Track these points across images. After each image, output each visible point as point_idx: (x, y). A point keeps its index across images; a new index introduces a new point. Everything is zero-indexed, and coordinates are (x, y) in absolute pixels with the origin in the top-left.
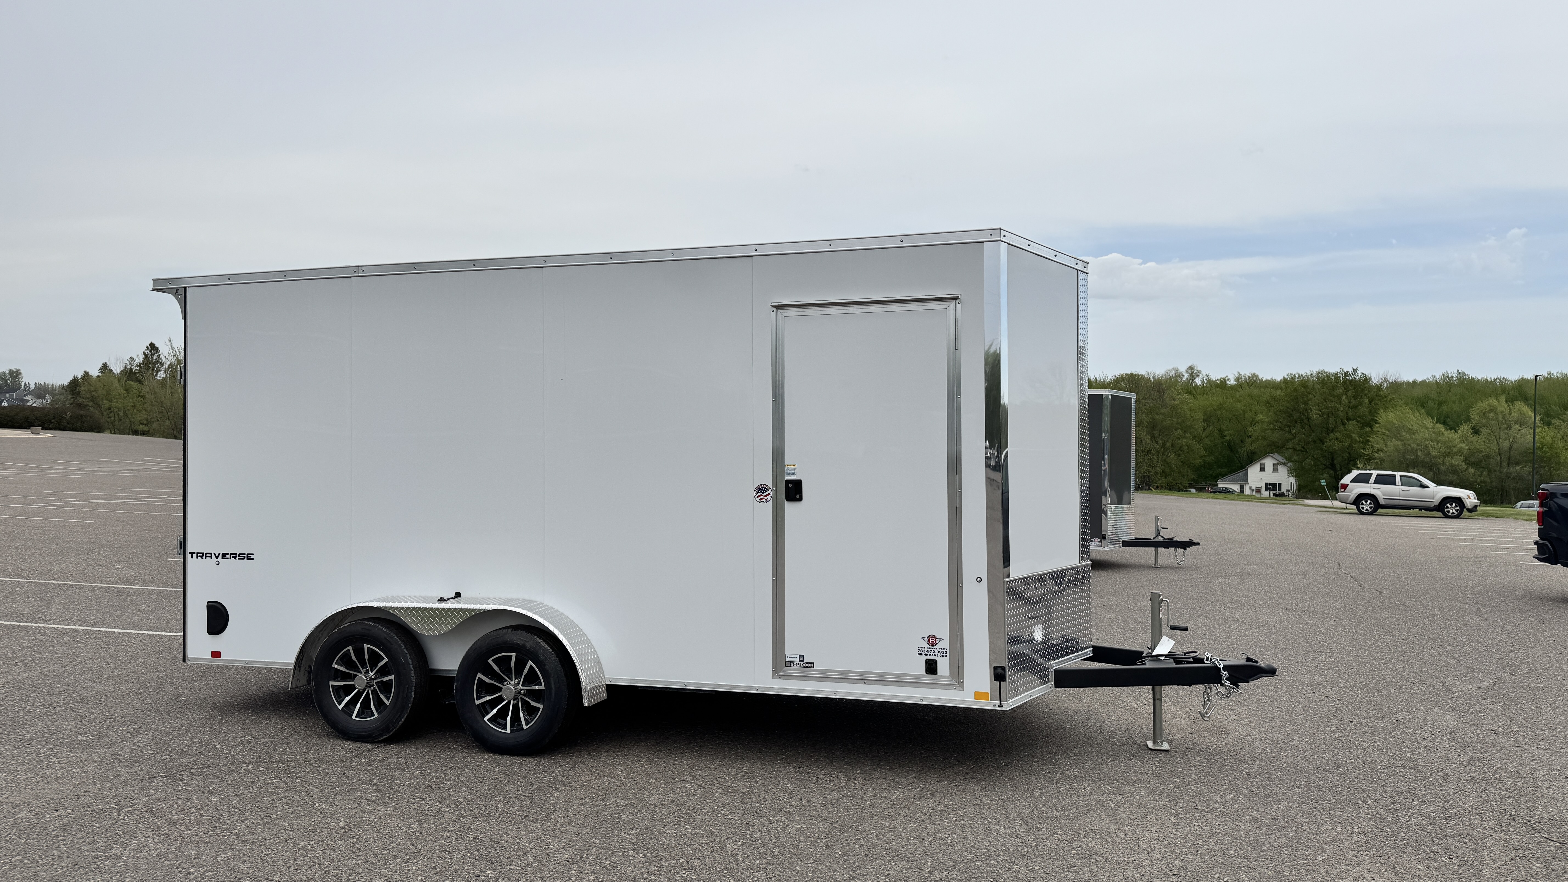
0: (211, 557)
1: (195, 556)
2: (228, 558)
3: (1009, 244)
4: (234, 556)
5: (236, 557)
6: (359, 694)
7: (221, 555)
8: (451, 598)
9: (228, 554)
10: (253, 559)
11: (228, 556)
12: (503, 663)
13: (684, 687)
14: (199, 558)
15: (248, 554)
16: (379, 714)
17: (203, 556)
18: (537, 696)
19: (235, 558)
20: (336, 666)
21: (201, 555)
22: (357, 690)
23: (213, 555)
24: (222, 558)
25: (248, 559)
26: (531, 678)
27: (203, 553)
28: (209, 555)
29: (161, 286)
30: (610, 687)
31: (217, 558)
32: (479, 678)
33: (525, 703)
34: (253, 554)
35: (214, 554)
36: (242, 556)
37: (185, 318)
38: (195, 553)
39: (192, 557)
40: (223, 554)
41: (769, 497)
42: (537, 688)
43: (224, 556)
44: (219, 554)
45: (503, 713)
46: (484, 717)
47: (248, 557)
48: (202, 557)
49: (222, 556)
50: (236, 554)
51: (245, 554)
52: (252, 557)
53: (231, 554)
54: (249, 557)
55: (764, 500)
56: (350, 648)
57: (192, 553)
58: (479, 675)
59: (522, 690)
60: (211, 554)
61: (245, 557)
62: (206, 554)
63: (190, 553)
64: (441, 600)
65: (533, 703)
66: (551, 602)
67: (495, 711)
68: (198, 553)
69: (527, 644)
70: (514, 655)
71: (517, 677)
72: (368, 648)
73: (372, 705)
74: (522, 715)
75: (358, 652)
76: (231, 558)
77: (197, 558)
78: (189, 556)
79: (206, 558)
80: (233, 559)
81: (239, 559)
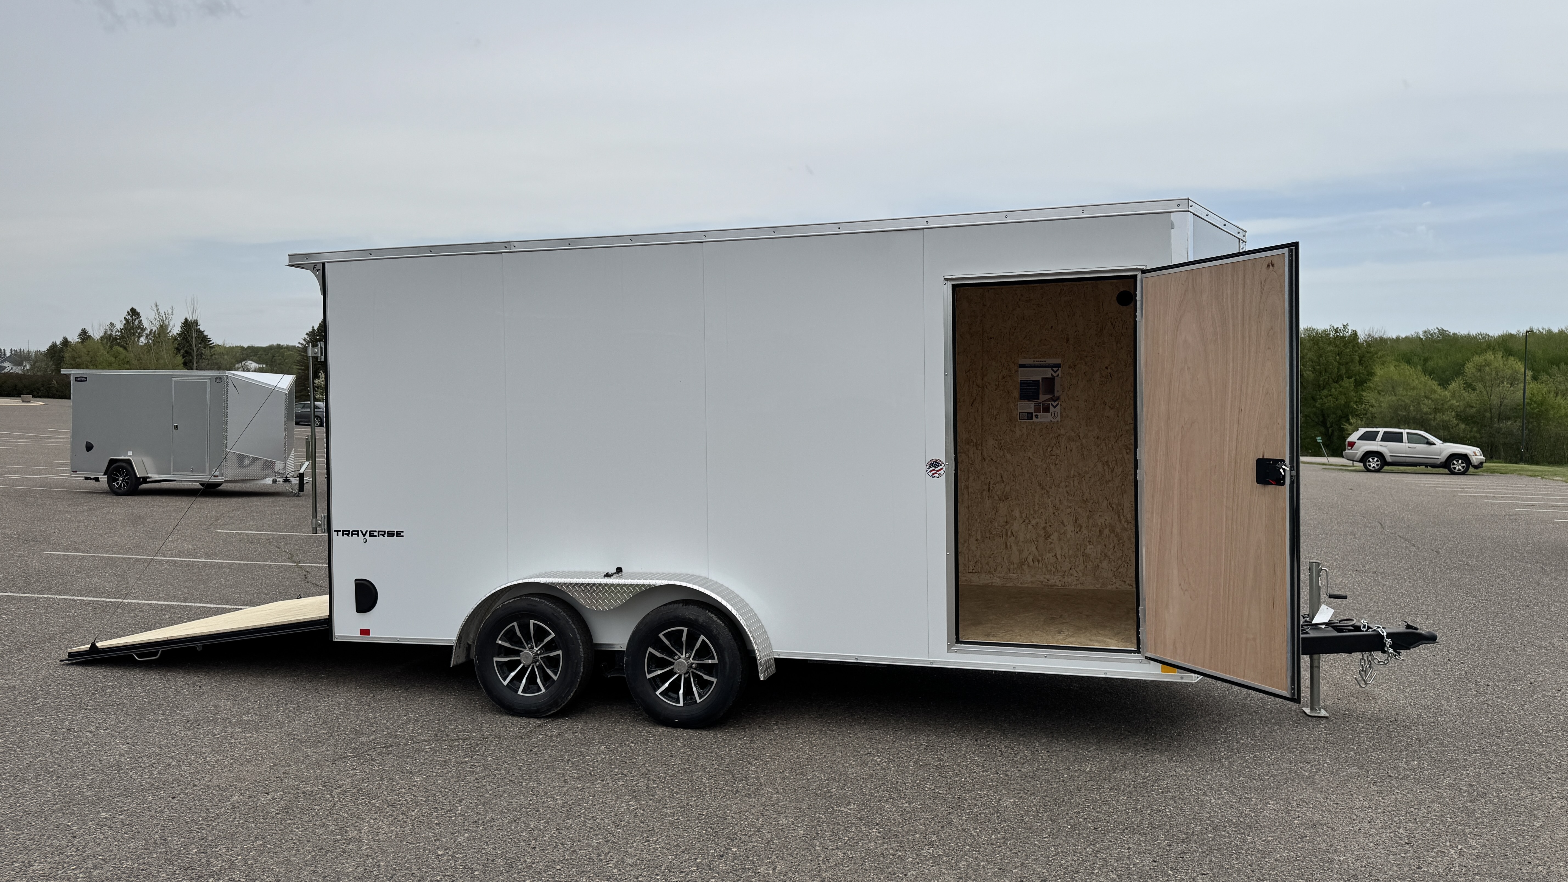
0: (358, 535)
1: (340, 533)
2: (376, 536)
3: (1194, 214)
4: (382, 533)
5: (385, 534)
6: (524, 670)
7: (368, 533)
8: (614, 574)
9: (376, 531)
10: (403, 536)
11: (376, 534)
12: (675, 637)
13: (855, 661)
14: (345, 536)
15: (397, 532)
16: (546, 689)
17: (349, 534)
18: (709, 670)
19: (383, 535)
20: (500, 642)
21: (347, 533)
22: (522, 665)
23: (360, 533)
24: (370, 536)
25: (397, 536)
26: (703, 652)
27: (349, 531)
28: (356, 533)
29: (298, 261)
30: (778, 661)
31: (364, 535)
32: (650, 652)
33: (697, 677)
34: (403, 532)
35: (361, 531)
36: (391, 534)
37: (324, 293)
38: (340, 531)
39: (338, 535)
40: (370, 532)
41: (942, 472)
42: (710, 662)
43: (371, 534)
44: (367, 531)
45: (675, 687)
46: (656, 691)
47: (397, 534)
48: (348, 535)
49: (370, 534)
50: (385, 532)
51: (394, 531)
52: (402, 534)
53: (379, 532)
54: (399, 534)
55: (937, 475)
56: (515, 624)
57: (337, 531)
58: (650, 649)
59: (693, 663)
60: (358, 531)
61: (394, 534)
62: (353, 531)
63: (335, 531)
64: (607, 575)
65: (706, 677)
66: (716, 576)
67: (667, 685)
68: (343, 531)
69: (699, 618)
70: (685, 629)
71: (688, 651)
72: (534, 623)
73: (538, 680)
74: (695, 689)
75: (524, 628)
76: (379, 536)
77: (343, 536)
78: (335, 534)
79: (352, 536)
80: (381, 536)
81: (388, 536)
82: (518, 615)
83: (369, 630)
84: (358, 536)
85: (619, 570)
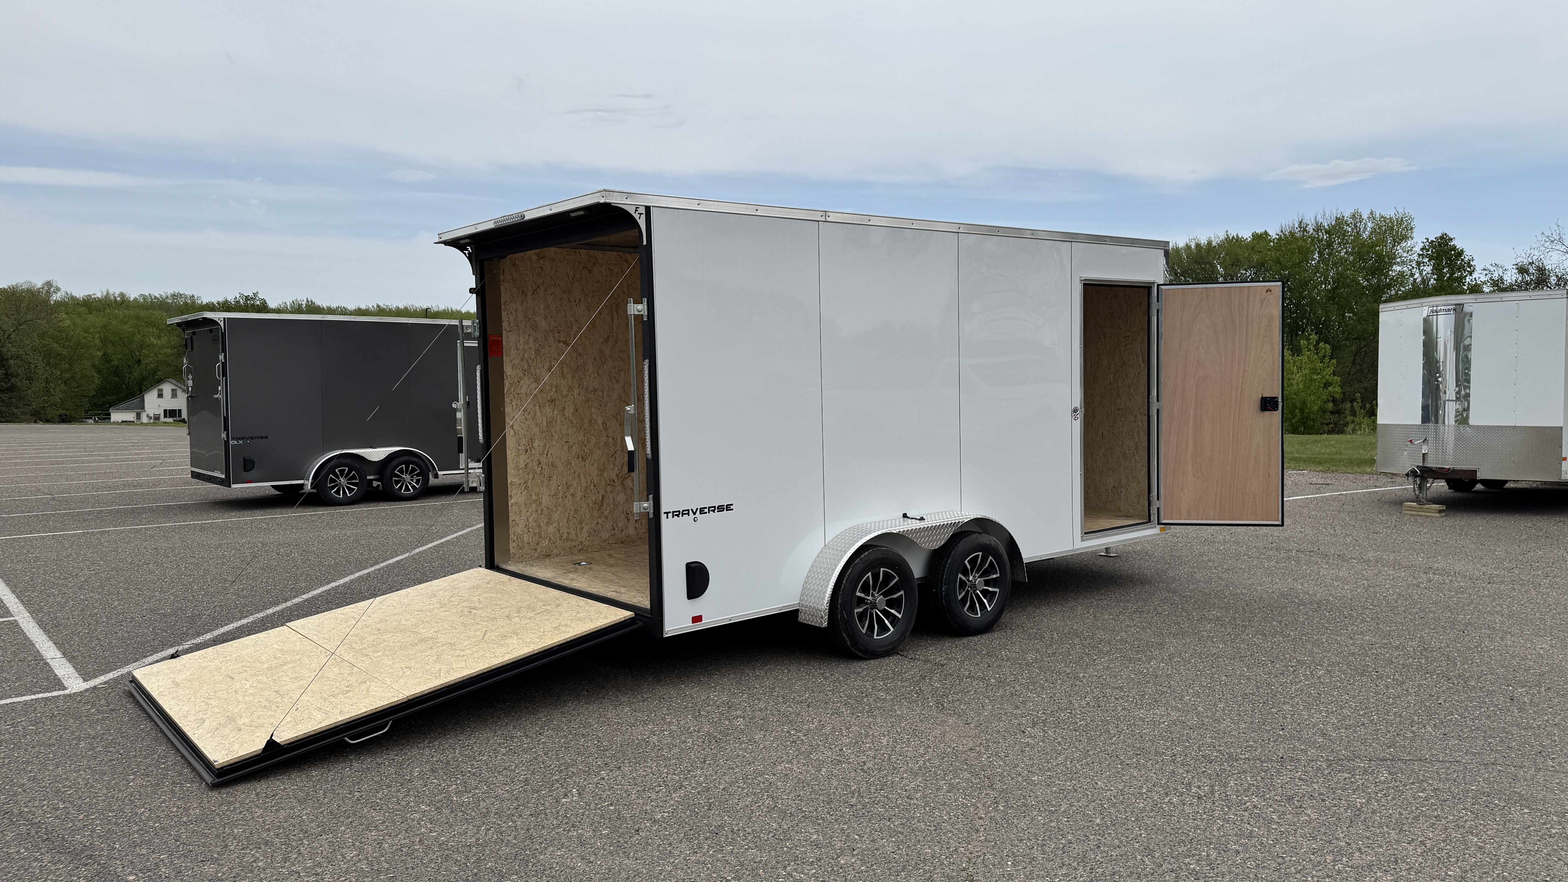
0: (688, 514)
1: (670, 515)
2: (706, 513)
4: (712, 509)
5: (715, 510)
7: (698, 511)
9: (706, 508)
10: (732, 509)
11: (706, 510)
12: (974, 561)
14: (675, 517)
16: (894, 628)
19: (714, 511)
20: (859, 594)
21: (677, 514)
23: (690, 511)
24: (700, 513)
25: (727, 510)
26: (990, 570)
27: (679, 511)
28: (686, 512)
31: (694, 514)
32: (960, 578)
34: (732, 505)
35: (692, 510)
36: (721, 508)
38: (670, 512)
39: (667, 518)
40: (701, 509)
41: (1078, 416)
43: (702, 511)
44: (697, 509)
45: (973, 602)
46: (964, 609)
47: (727, 507)
48: (678, 515)
49: (700, 511)
50: (715, 507)
51: (724, 506)
52: (732, 507)
53: (709, 508)
54: (728, 508)
55: (1076, 418)
56: (869, 574)
57: (667, 513)
58: (960, 575)
60: (688, 510)
61: (724, 508)
62: (683, 511)
63: (665, 513)
65: (991, 590)
67: (969, 602)
68: (674, 512)
70: (981, 553)
71: (977, 572)
72: (883, 571)
73: (886, 621)
74: (985, 601)
75: (876, 576)
76: (709, 513)
77: (673, 517)
78: (663, 516)
79: (682, 516)
80: (711, 512)
81: (718, 511)
82: (873, 566)
83: (701, 616)
85: (905, 516)
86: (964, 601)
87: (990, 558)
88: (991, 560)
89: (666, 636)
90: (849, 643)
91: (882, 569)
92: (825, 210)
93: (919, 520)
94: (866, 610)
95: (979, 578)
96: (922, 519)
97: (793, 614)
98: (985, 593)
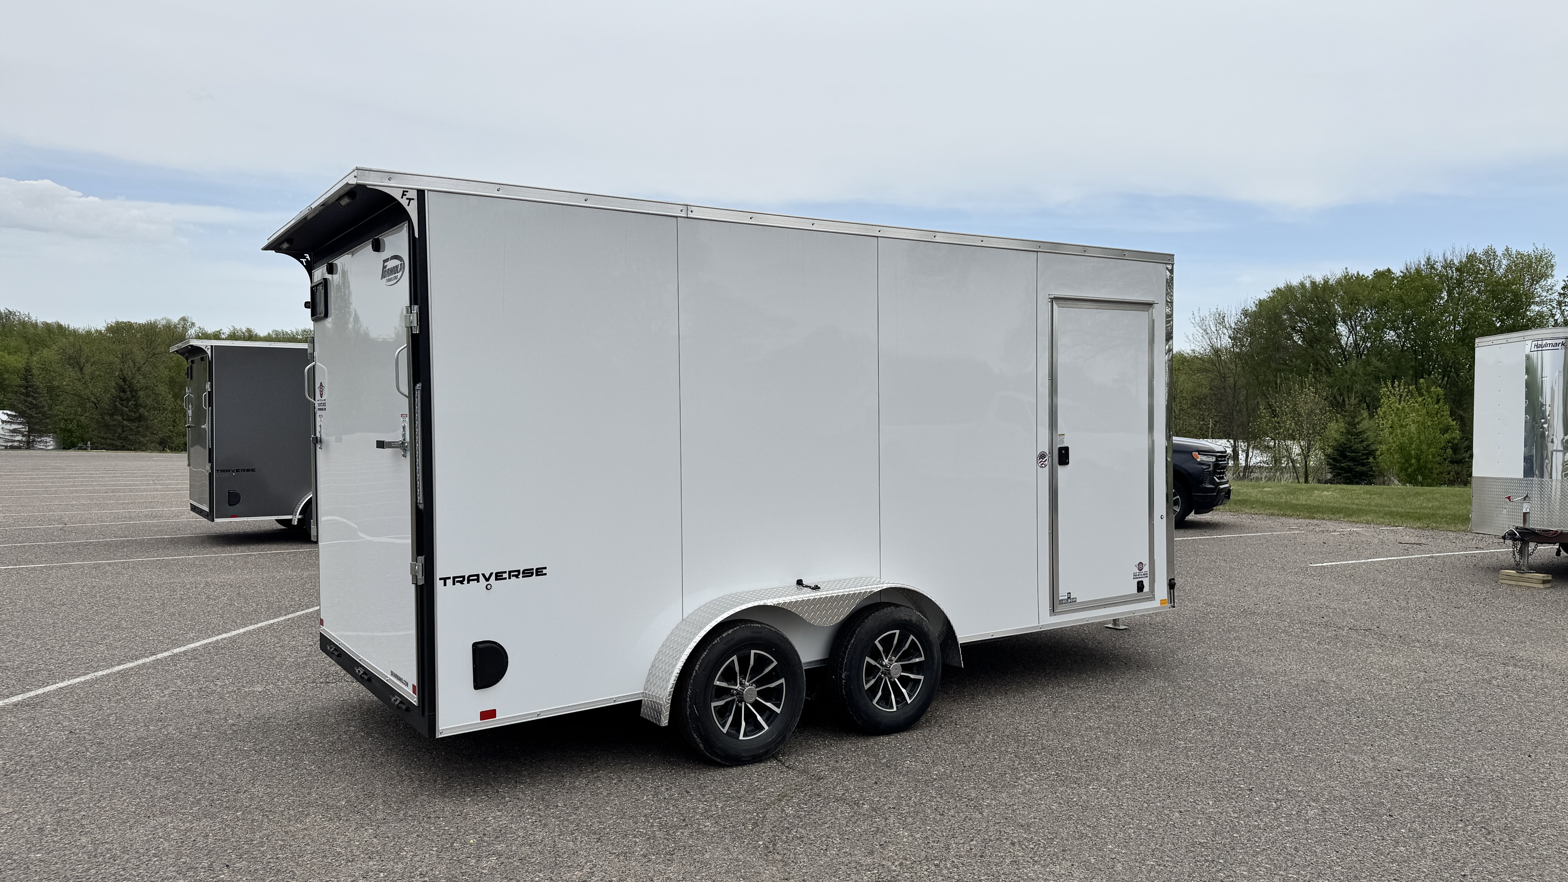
0: (478, 580)
1: (449, 581)
2: (506, 579)
4: (515, 574)
5: (519, 574)
7: (493, 576)
9: (505, 572)
10: (545, 574)
11: (506, 575)
12: (888, 641)
14: (457, 584)
15: (537, 569)
16: (768, 727)
17: (464, 580)
19: (517, 576)
20: (718, 683)
21: (460, 580)
23: (481, 577)
24: (496, 579)
25: (537, 575)
26: (912, 651)
27: (463, 577)
28: (474, 578)
31: (487, 580)
32: (867, 662)
34: (545, 568)
35: (483, 575)
36: (528, 573)
38: (449, 578)
39: (445, 585)
40: (497, 574)
41: (1046, 462)
42: (917, 660)
43: (499, 576)
44: (491, 574)
46: (872, 701)
47: (537, 572)
48: (462, 582)
49: (496, 576)
50: (518, 571)
51: (533, 569)
52: (544, 571)
53: (510, 572)
54: (540, 572)
55: (1043, 465)
56: (734, 658)
57: (445, 579)
58: (867, 659)
60: (478, 576)
61: (532, 573)
62: (469, 576)
63: (440, 579)
65: (913, 677)
67: (880, 692)
68: (454, 578)
70: (897, 632)
71: (894, 654)
72: (755, 653)
73: (759, 717)
74: (904, 690)
75: (744, 661)
76: (510, 578)
77: (454, 584)
78: (439, 584)
79: (468, 582)
80: (513, 578)
81: (523, 577)
82: (741, 648)
83: (494, 711)
84: (478, 582)
85: (800, 583)
86: (873, 690)
87: (912, 637)
88: (912, 639)
89: (440, 736)
90: (701, 746)
91: (753, 652)
92: (686, 203)
93: (813, 589)
94: (728, 705)
95: (895, 662)
96: (816, 588)
97: (635, 706)
98: (904, 681)
